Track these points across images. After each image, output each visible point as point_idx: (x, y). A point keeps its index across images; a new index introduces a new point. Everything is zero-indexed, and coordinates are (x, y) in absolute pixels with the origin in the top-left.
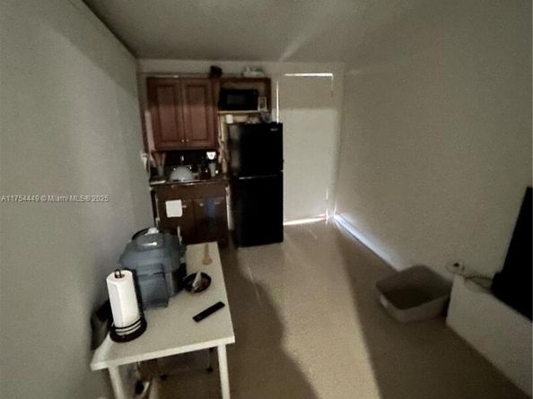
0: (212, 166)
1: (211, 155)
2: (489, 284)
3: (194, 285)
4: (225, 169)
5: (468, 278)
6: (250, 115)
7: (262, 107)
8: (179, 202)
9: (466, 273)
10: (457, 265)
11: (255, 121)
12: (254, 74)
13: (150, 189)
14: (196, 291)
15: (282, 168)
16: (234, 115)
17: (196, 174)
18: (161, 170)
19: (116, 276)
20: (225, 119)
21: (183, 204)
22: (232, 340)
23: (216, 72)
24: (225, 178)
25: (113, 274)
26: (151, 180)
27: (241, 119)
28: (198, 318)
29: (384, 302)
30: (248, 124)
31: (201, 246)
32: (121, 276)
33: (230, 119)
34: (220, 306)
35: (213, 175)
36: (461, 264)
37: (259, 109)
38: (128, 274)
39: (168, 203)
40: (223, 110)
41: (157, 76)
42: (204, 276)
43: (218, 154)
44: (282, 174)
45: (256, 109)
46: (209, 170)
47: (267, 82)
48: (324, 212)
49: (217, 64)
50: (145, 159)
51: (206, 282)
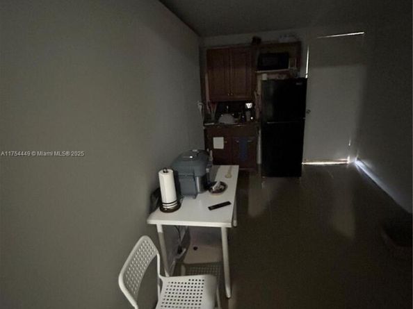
0: (248, 113)
1: (249, 105)
3: (213, 188)
4: (258, 116)
6: (280, 73)
7: (292, 66)
8: (222, 139)
11: (284, 77)
12: (287, 40)
13: (204, 128)
14: (214, 192)
15: (304, 116)
16: (268, 74)
17: (236, 119)
18: (213, 116)
19: (164, 172)
20: (261, 77)
21: (225, 140)
22: (230, 225)
23: (257, 41)
25: (162, 171)
26: (204, 122)
27: (273, 77)
28: (210, 208)
31: (227, 167)
32: (167, 172)
33: (264, 77)
34: (228, 203)
35: (248, 120)
37: (289, 67)
38: (171, 171)
39: (214, 139)
40: (260, 70)
41: (215, 48)
42: (222, 184)
43: (254, 105)
45: (287, 68)
46: (245, 116)
47: (298, 45)
48: (346, 158)
49: (257, 35)
50: (201, 107)
51: (223, 188)
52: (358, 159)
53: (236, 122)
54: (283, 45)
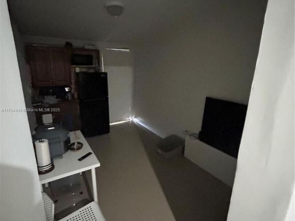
0: (69, 95)
1: (67, 89)
2: (198, 136)
3: (75, 147)
4: (76, 96)
5: (190, 135)
6: (89, 68)
7: (95, 64)
8: (51, 115)
9: (190, 133)
10: (186, 131)
11: (92, 71)
12: (90, 47)
14: (77, 150)
15: (108, 95)
16: (80, 68)
19: (40, 141)
20: (75, 70)
21: (53, 116)
22: (98, 165)
23: (68, 45)
24: (77, 100)
25: (38, 141)
26: (33, 103)
27: (84, 70)
28: (80, 160)
29: (160, 151)
30: (89, 73)
32: (42, 141)
33: (78, 70)
34: (90, 154)
35: (70, 99)
36: (188, 130)
39: (43, 116)
40: (73, 65)
42: (79, 143)
43: (71, 88)
44: (108, 98)
45: (92, 65)
46: (68, 97)
47: (98, 52)
48: (129, 118)
49: (69, 41)
50: (30, 91)
51: (80, 146)
52: (135, 117)
53: (59, 101)
54: (88, 50)
